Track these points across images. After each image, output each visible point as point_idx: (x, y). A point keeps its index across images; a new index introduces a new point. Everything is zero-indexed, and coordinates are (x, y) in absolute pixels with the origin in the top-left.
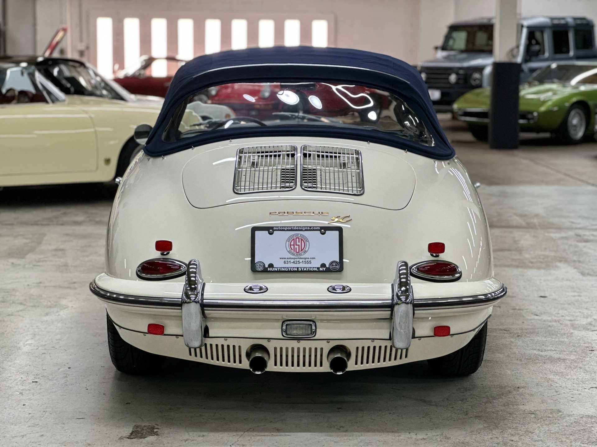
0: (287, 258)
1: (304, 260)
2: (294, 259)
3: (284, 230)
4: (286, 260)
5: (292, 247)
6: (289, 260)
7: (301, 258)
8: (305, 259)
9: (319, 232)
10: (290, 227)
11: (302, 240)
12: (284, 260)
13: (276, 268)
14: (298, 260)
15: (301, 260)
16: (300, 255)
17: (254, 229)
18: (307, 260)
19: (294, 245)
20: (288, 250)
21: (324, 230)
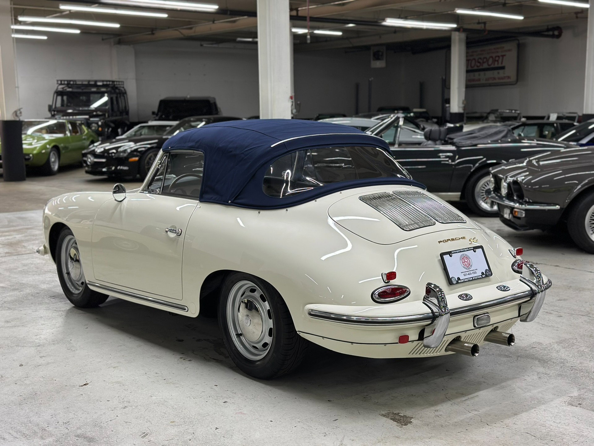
0: (465, 272)
1: (472, 272)
2: (468, 271)
3: (457, 253)
4: (464, 273)
5: (464, 263)
6: (466, 273)
7: (471, 271)
8: (473, 270)
9: (473, 250)
10: (459, 250)
11: (467, 258)
12: (463, 273)
13: (462, 280)
14: (470, 272)
15: (471, 272)
16: (470, 268)
17: (442, 255)
18: (474, 271)
19: (464, 262)
20: (463, 266)
21: (475, 249)
